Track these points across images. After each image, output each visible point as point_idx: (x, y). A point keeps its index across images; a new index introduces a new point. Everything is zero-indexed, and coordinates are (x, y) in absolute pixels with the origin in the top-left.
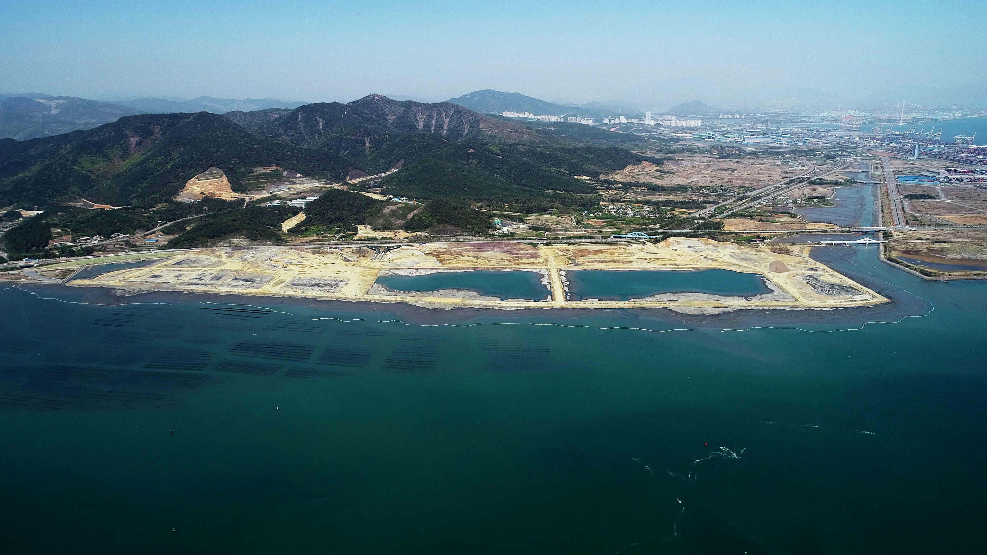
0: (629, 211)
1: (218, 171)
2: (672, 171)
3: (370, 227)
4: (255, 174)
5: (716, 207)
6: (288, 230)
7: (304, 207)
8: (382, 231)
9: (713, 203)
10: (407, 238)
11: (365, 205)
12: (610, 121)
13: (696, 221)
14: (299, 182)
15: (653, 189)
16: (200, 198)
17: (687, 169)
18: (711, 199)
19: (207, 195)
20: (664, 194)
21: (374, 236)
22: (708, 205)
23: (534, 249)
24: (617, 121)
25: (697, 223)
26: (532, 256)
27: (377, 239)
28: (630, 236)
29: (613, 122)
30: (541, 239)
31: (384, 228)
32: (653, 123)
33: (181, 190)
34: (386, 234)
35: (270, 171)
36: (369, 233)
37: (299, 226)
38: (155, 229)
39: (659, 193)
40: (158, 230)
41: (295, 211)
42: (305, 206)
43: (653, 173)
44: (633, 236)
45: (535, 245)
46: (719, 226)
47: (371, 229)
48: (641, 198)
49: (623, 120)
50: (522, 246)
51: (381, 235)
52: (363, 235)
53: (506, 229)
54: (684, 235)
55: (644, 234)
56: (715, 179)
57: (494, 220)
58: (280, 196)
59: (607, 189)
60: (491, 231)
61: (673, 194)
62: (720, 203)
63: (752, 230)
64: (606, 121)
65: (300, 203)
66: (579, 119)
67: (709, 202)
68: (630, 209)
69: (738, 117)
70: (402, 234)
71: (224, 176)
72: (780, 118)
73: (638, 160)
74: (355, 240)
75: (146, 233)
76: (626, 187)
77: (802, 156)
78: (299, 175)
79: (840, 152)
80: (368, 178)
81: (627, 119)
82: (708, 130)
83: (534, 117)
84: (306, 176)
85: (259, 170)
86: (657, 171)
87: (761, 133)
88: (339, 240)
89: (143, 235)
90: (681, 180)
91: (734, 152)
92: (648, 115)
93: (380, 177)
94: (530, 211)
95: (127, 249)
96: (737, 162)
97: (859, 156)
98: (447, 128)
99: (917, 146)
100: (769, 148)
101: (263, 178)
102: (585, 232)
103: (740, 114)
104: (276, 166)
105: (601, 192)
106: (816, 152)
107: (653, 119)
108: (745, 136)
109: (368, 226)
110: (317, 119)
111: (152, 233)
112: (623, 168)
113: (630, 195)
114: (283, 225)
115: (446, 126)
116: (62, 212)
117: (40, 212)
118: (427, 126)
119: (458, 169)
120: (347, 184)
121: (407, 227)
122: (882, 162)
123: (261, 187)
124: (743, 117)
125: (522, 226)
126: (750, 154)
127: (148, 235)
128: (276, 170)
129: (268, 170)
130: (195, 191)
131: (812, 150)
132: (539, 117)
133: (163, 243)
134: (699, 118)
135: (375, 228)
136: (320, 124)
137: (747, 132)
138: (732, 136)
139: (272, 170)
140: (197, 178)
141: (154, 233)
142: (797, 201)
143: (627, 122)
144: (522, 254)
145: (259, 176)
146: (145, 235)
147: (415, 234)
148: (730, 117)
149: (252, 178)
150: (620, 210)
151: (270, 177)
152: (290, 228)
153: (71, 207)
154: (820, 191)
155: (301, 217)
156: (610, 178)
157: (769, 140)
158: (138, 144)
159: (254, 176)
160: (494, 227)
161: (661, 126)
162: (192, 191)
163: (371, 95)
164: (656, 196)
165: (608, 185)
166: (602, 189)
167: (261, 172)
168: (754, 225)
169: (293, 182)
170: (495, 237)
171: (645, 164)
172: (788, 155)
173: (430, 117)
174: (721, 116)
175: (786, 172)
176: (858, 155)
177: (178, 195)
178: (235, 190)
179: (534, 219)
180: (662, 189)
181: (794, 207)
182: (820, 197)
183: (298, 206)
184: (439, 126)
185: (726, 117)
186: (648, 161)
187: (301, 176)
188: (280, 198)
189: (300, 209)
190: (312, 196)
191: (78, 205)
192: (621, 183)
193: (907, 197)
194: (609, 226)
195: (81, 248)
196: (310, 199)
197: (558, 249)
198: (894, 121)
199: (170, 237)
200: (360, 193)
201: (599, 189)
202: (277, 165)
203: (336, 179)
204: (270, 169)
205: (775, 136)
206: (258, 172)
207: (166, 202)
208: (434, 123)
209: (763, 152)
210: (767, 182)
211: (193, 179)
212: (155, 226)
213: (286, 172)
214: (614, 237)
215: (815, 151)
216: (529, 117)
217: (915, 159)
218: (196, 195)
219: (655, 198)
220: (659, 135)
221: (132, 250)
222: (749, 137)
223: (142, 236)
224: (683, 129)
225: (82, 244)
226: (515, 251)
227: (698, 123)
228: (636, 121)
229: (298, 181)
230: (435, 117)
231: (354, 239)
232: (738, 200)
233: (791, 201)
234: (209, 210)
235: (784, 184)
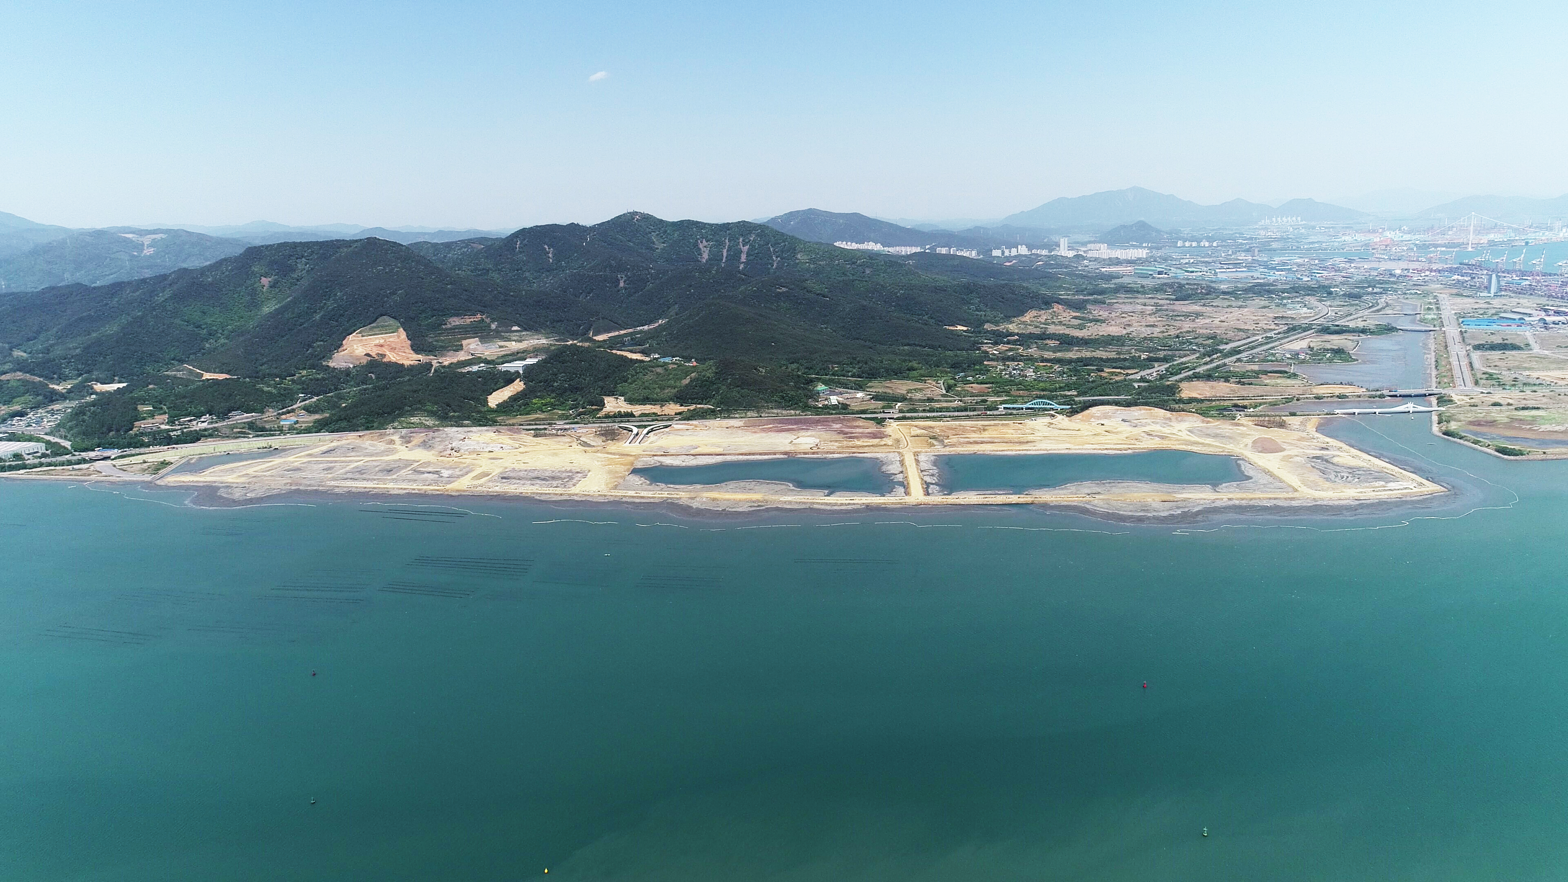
0: (1030, 373)
1: (392, 322)
2: (1100, 318)
3: (622, 398)
4: (449, 326)
5: (1168, 365)
6: (497, 405)
7: (521, 372)
8: (641, 404)
9: (1165, 360)
10: (680, 414)
11: (617, 368)
12: (1003, 253)
13: (1136, 385)
14: (515, 338)
15: (1067, 342)
16: (365, 361)
17: (1123, 315)
18: (1161, 354)
19: (374, 357)
20: (1086, 349)
21: (629, 411)
22: (1156, 365)
23: (879, 426)
24: (1014, 252)
25: (1137, 387)
26: (874, 436)
27: (634, 416)
28: (1030, 406)
29: (1007, 253)
30: (890, 413)
31: (645, 401)
32: (1071, 254)
33: (336, 351)
34: (648, 408)
35: (471, 322)
36: (622, 407)
37: (514, 399)
38: (294, 407)
39: (1078, 348)
40: (299, 407)
41: (509, 379)
42: (523, 371)
43: (1069, 321)
44: (1035, 406)
45: (880, 422)
46: (1172, 390)
47: (625, 401)
48: (1048, 355)
49: (1023, 250)
50: (860, 423)
51: (641, 410)
52: (612, 409)
53: (834, 400)
54: (1117, 403)
55: (1053, 403)
56: (1168, 328)
57: (817, 386)
58: (486, 359)
59: (996, 343)
60: (811, 402)
61: (1101, 349)
62: (1175, 360)
63: (1226, 396)
64: (996, 253)
65: (517, 366)
66: (953, 250)
67: (1157, 360)
68: (1032, 370)
69: (1207, 244)
70: (673, 408)
71: (402, 329)
72: (1274, 245)
73: (1047, 303)
74: (599, 418)
75: (280, 411)
76: (1025, 339)
77: (1308, 295)
78: (515, 328)
79: (1371, 289)
80: (622, 332)
81: (1030, 249)
82: (1159, 262)
83: (883, 249)
84: (526, 330)
85: (455, 321)
86: (1075, 318)
87: (1244, 265)
88: (575, 418)
89: (275, 414)
90: (1114, 330)
91: (1199, 291)
92: (1064, 242)
93: (641, 332)
94: (873, 375)
95: (250, 434)
96: (1204, 305)
97: (1400, 295)
98: (745, 261)
99: (1494, 276)
100: (1256, 286)
101: (460, 332)
102: (959, 402)
103: (1210, 239)
104: (480, 315)
105: (985, 348)
106: (1331, 289)
107: (1070, 248)
108: (1217, 270)
109: (619, 397)
110: (546, 249)
111: (289, 412)
112: (1022, 313)
113: (1033, 351)
114: (490, 398)
115: (743, 258)
116: (155, 384)
117: (121, 385)
118: (715, 258)
119: (761, 315)
120: (590, 340)
121: (681, 398)
122: (1438, 301)
123: (456, 346)
124: (1215, 244)
125: (860, 395)
126: (1224, 293)
127: (283, 414)
128: (480, 320)
129: (468, 320)
130: (357, 352)
131: (1324, 287)
132: (891, 249)
133: (306, 425)
134: (1145, 247)
135: (631, 401)
136: (550, 255)
137: (1221, 264)
138: (1196, 270)
139: (474, 321)
140: (360, 333)
141: (293, 411)
142: (1299, 356)
143: (1030, 253)
144: (859, 433)
145: (454, 329)
146: (279, 414)
147: (692, 407)
148: (1194, 244)
149: (443, 333)
150: (1015, 372)
151: (471, 331)
152: (500, 402)
153: (168, 377)
154: (1336, 341)
155: (518, 386)
156: (1002, 327)
157: (1256, 275)
158: (273, 286)
159: (446, 329)
160: (815, 396)
161: (1084, 258)
162: (351, 351)
163: (628, 213)
164: (1074, 352)
165: (998, 338)
166: (986, 343)
167: (458, 323)
168: (1228, 389)
169: (506, 338)
170: (817, 410)
171: (1058, 308)
172: (1286, 294)
173: (720, 244)
174: (1180, 244)
175: (1282, 317)
176: (1399, 293)
177: (331, 358)
178: (416, 349)
179: (878, 386)
180: (1085, 342)
181: (1294, 364)
182: (1337, 349)
183: (512, 370)
184: (735, 255)
185: (1187, 244)
186: (1062, 305)
187: (519, 329)
188: (487, 362)
189: (517, 375)
190: (536, 356)
191: (179, 374)
192: (1017, 334)
193: (1477, 347)
194: (997, 394)
195: (183, 432)
196: (531, 361)
197: (916, 426)
198: (1458, 245)
199: (317, 417)
200: (609, 351)
201: (983, 343)
202: (482, 313)
203: (574, 336)
204: (472, 320)
205: (1265, 268)
206: (453, 324)
207: (312, 367)
208: (725, 254)
209: (1246, 291)
210: (1250, 332)
211: (354, 334)
212: (294, 400)
213: (496, 323)
214: (1004, 408)
215: (1330, 287)
216: (875, 249)
217: (1492, 296)
218: (358, 358)
219: (1072, 355)
220: (1080, 270)
221: (258, 436)
222: (1224, 270)
223: (275, 416)
224: (1118, 262)
225: (184, 426)
226: (847, 430)
227: (1142, 253)
228: (1044, 252)
229: (514, 336)
230: (727, 244)
231: (598, 416)
232: (1205, 355)
233: (1290, 356)
234: (377, 378)
235: (1279, 333)
